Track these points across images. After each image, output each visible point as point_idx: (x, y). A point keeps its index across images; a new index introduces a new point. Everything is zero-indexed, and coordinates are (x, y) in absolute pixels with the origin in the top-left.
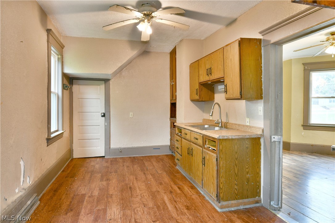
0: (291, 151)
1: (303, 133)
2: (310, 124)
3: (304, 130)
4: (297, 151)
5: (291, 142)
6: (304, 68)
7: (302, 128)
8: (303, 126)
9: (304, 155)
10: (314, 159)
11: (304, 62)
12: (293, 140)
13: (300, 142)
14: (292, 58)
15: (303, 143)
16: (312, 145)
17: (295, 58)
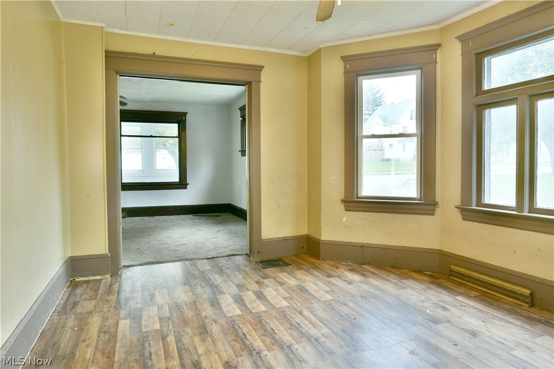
0: (323, 259)
1: (344, 219)
2: (358, 198)
3: (346, 210)
4: (333, 260)
5: (323, 238)
6: (345, 67)
7: (342, 206)
8: (344, 201)
11: (342, 55)
12: (327, 234)
13: (339, 240)
14: (321, 46)
15: (345, 241)
16: (362, 246)
17: (325, 46)
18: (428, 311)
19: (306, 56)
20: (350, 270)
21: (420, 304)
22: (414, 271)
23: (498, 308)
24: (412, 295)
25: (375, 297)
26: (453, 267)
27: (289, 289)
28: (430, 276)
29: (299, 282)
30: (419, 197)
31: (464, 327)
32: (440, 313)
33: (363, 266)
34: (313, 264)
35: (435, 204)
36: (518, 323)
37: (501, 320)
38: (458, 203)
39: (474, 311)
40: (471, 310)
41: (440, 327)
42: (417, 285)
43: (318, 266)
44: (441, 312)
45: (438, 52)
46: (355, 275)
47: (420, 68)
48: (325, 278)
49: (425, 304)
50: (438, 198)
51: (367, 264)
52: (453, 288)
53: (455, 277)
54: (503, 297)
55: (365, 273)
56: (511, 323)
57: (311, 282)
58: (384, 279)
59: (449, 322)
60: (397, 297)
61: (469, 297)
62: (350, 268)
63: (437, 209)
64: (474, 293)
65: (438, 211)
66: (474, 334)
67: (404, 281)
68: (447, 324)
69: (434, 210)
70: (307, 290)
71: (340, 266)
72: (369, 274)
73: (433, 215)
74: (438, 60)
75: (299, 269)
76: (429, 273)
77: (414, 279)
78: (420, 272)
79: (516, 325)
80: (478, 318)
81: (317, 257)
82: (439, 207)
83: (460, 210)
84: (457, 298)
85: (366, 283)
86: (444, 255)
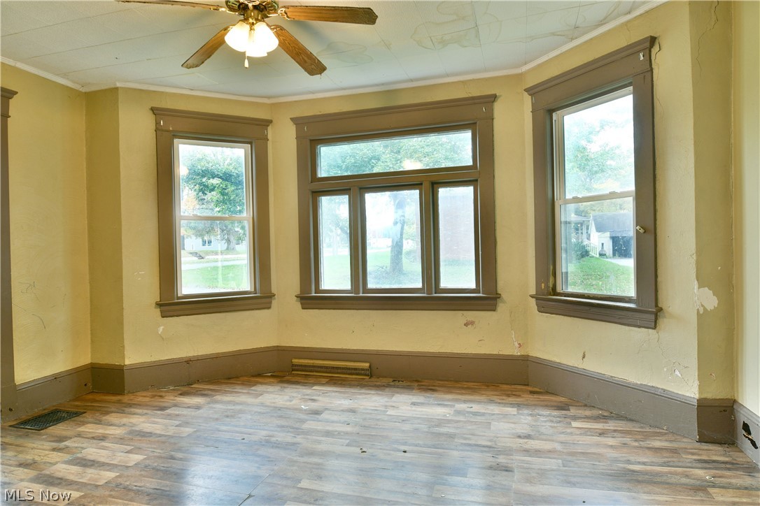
0: (129, 392)
1: (161, 329)
2: (179, 298)
3: (163, 317)
4: (146, 390)
5: (127, 362)
6: (157, 123)
7: (158, 311)
8: (159, 305)
9: (170, 399)
10: (198, 407)
11: (154, 106)
12: (133, 356)
13: (153, 360)
14: (118, 85)
15: (162, 359)
16: (188, 361)
17: (126, 86)
18: (303, 407)
19: (83, 91)
20: (181, 394)
21: (288, 403)
22: (253, 376)
23: (351, 386)
24: (274, 399)
25: (241, 412)
26: (295, 361)
27: (121, 440)
28: (272, 376)
29: (128, 429)
30: (253, 290)
31: (341, 409)
32: (314, 406)
33: (192, 386)
34: (119, 402)
35: (272, 296)
36: (373, 392)
37: (361, 394)
38: (298, 292)
39: (337, 394)
40: (333, 394)
41: (325, 416)
42: (270, 389)
43: (130, 402)
44: (313, 404)
45: (269, 128)
46: (194, 398)
47: (250, 143)
48: (159, 412)
49: (294, 402)
50: (274, 290)
51: (195, 383)
52: (303, 381)
53: (297, 370)
54: (347, 376)
55: (203, 392)
56: (369, 394)
57: (143, 422)
58: (231, 392)
59: (326, 409)
60: (262, 405)
61: (323, 385)
62: (179, 392)
63: (273, 302)
64: (324, 381)
65: (274, 303)
66: (353, 411)
67: (253, 388)
68: (327, 412)
69: (271, 303)
70: (151, 433)
71: (163, 394)
72: (210, 392)
73: (269, 308)
74: (270, 137)
75: (107, 413)
76: (270, 374)
77: (261, 383)
78: (259, 375)
79: (373, 394)
80: (345, 398)
81: (120, 391)
82: (275, 299)
83: (299, 299)
84: (314, 388)
85: (217, 402)
86: (284, 350)
